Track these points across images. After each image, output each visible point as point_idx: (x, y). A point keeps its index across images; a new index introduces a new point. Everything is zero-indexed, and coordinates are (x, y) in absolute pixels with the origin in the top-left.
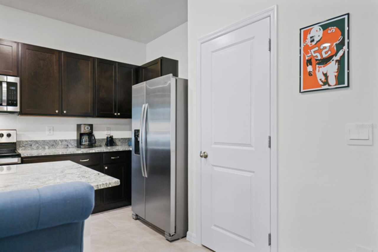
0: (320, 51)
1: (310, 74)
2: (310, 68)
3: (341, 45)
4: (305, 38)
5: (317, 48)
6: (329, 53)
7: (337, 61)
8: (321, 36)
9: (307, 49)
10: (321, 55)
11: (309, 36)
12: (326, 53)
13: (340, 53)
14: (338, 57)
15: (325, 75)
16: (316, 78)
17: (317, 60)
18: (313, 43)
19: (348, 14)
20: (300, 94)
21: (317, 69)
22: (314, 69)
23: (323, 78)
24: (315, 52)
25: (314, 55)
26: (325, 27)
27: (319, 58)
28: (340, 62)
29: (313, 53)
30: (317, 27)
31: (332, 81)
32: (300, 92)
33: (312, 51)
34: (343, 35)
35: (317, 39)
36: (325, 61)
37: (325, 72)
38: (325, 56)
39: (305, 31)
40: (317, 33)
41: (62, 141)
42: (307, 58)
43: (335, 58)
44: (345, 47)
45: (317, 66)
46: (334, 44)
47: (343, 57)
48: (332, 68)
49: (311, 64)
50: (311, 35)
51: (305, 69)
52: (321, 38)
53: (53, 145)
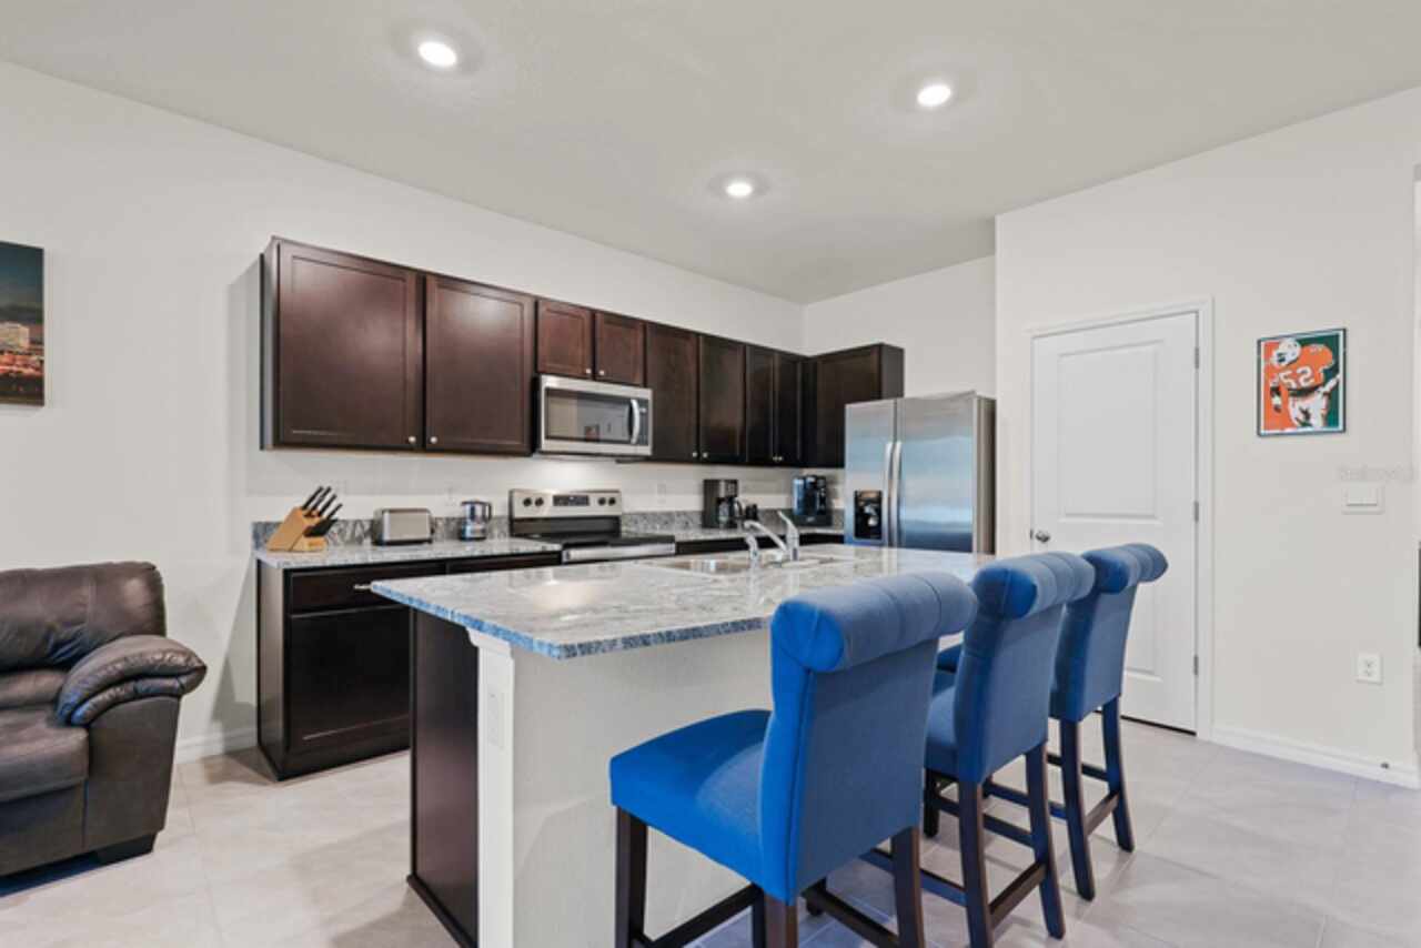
0: (1295, 377)
1: (1277, 409)
2: (1277, 400)
3: (1332, 372)
4: (1268, 355)
5: (1289, 372)
6: (1312, 381)
7: (1325, 394)
8: (1297, 354)
9: (1271, 371)
10: (1297, 382)
11: (1275, 353)
12: (1307, 380)
13: (1332, 383)
14: (1327, 388)
15: (1306, 414)
16: (1289, 416)
17: (1289, 390)
18: (1284, 364)
19: (1345, 330)
20: (1260, 440)
21: (1291, 403)
22: (1285, 403)
23: (1301, 417)
24: (1286, 377)
25: (1286, 381)
26: (1304, 342)
27: (1294, 386)
28: (1332, 396)
29: (1283, 378)
30: (1290, 341)
31: (1317, 421)
32: (1259, 434)
33: (1282, 375)
34: (1336, 356)
35: (1289, 358)
36: (1304, 393)
37: (1304, 408)
38: (1304, 384)
39: (1268, 345)
40: (1291, 350)
41: (679, 514)
42: (1271, 385)
43: (1322, 390)
44: (1340, 376)
45: (1291, 399)
46: (1321, 370)
47: (1336, 388)
48: (1317, 404)
49: (1279, 394)
50: (1280, 351)
51: (1268, 403)
52: (1297, 359)
53: (666, 523)
